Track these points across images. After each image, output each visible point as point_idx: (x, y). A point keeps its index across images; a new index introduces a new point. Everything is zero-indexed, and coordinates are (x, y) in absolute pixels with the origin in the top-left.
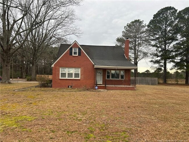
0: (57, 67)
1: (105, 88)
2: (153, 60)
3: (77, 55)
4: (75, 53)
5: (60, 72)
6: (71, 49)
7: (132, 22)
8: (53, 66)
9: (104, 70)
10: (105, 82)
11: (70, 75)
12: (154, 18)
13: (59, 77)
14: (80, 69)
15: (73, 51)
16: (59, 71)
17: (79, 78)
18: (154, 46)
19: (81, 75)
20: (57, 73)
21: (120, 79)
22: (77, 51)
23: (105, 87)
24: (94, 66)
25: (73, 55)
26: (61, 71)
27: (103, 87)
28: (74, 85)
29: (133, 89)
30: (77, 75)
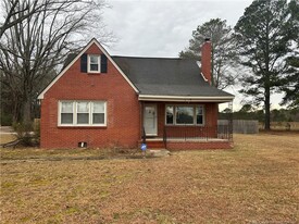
0: (52, 100)
1: (163, 145)
2: (245, 89)
3: (99, 72)
4: (94, 67)
5: (60, 112)
6: (84, 57)
7: (207, 24)
8: (41, 97)
9: (161, 105)
10: (164, 131)
11: (83, 117)
12: (245, 14)
13: (57, 122)
14: (105, 104)
15: (89, 63)
16: (56, 108)
17: (105, 125)
18: (245, 64)
19: (109, 117)
20: (51, 113)
21: (195, 123)
22: (99, 63)
23: (165, 142)
24: (137, 95)
25: (89, 71)
26: (62, 107)
27: (160, 142)
28: (91, 140)
29: (226, 146)
30: (98, 117)
